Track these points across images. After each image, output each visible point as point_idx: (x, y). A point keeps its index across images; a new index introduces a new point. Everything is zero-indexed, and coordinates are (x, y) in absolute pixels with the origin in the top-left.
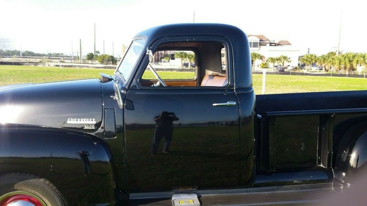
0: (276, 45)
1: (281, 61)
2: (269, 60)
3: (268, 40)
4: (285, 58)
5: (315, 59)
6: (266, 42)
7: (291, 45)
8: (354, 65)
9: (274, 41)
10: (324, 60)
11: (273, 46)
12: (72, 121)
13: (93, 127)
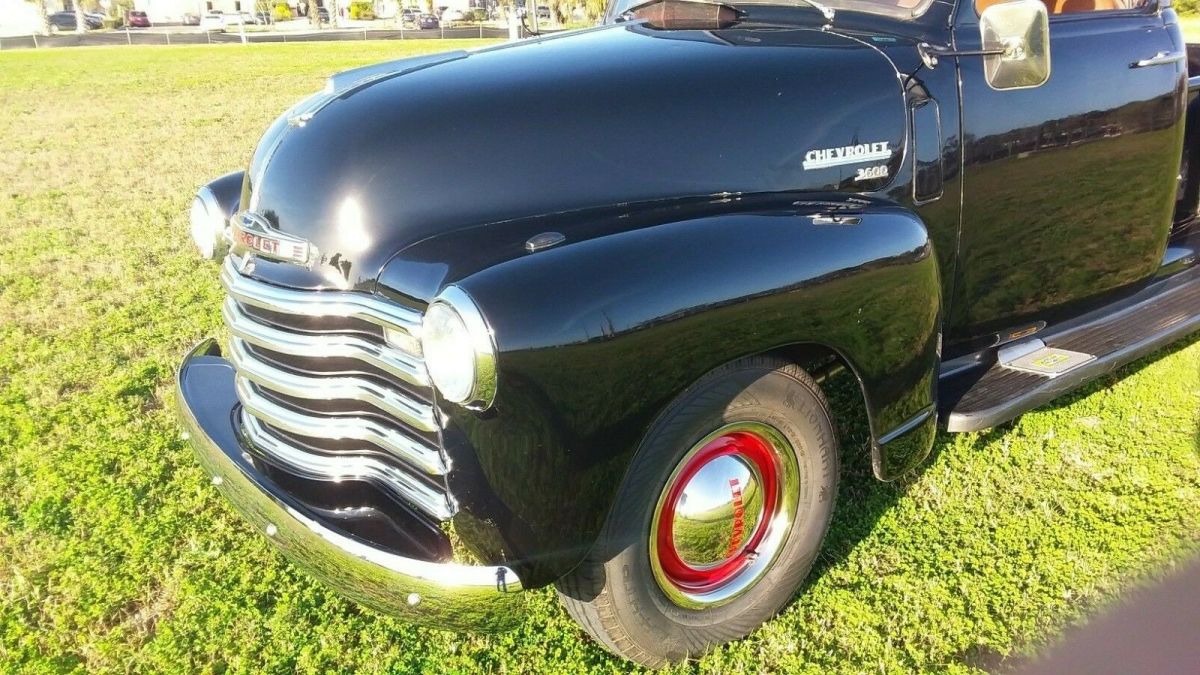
12: (818, 160)
13: (882, 172)
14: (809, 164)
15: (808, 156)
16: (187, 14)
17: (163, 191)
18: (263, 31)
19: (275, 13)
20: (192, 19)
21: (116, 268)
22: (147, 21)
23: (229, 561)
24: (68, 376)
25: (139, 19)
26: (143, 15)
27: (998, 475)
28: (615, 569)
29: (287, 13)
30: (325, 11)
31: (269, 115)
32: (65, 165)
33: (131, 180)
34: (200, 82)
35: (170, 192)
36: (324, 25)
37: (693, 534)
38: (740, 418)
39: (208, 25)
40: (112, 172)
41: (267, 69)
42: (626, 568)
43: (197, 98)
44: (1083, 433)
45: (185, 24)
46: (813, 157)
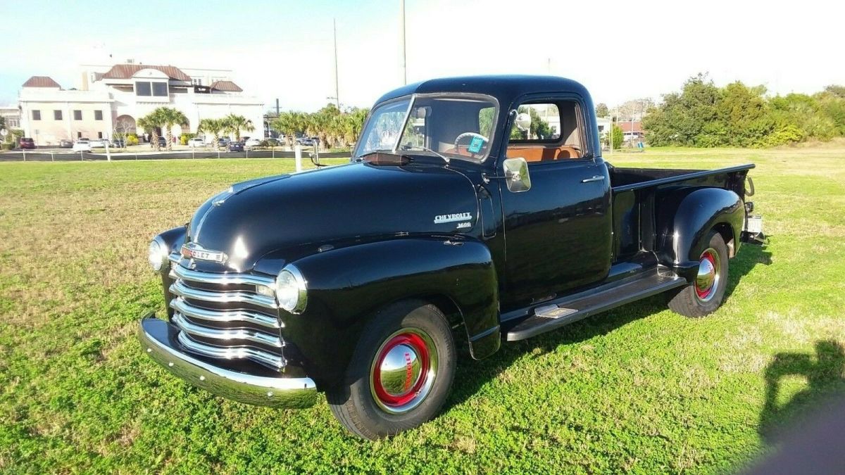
0: (208, 90)
1: (232, 127)
2: (203, 125)
3: (188, 79)
4: (240, 120)
5: (302, 123)
6: (184, 84)
7: (242, 90)
8: (379, 133)
9: (200, 80)
10: (321, 125)
11: (203, 92)
12: (440, 219)
13: (468, 225)
14: (436, 221)
15: (436, 218)
16: (62, 140)
17: (76, 252)
18: (119, 152)
19: (127, 140)
20: (66, 143)
21: (60, 293)
22: (33, 144)
23: (164, 416)
24: (48, 347)
25: (27, 143)
26: (31, 140)
27: (541, 369)
28: (354, 388)
29: (136, 140)
30: (163, 139)
31: (136, 207)
32: (6, 238)
33: (53, 246)
34: (86, 186)
35: (81, 253)
36: (162, 148)
37: (390, 380)
38: (409, 326)
39: (78, 148)
40: (39, 242)
41: (129, 178)
42: (359, 388)
43: (85, 196)
44: (584, 352)
45: (60, 147)
46: (438, 218)
